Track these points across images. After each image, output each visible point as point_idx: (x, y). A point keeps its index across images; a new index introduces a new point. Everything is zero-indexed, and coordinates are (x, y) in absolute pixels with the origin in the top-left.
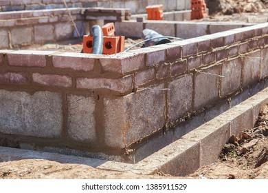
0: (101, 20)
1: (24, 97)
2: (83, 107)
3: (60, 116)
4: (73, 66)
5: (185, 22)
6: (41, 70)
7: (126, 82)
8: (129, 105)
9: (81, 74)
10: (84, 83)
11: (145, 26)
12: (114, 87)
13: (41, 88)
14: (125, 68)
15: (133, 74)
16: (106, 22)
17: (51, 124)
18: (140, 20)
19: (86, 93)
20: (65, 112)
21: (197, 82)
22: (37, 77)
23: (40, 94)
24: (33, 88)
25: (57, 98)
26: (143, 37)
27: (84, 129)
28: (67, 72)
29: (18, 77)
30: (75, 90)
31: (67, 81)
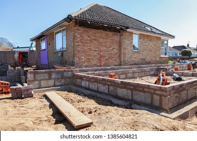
0: (162, 71)
1: (142, 94)
2: (157, 98)
3: (151, 99)
4: (155, 88)
5: (186, 72)
6: (147, 88)
7: (168, 93)
8: (169, 99)
9: (156, 90)
10: (157, 92)
11: (174, 73)
12: (165, 94)
13: (146, 92)
14: (168, 90)
15: (170, 91)
16: (163, 71)
17: (148, 101)
18: (172, 71)
19: (157, 94)
20: (152, 98)
21: (189, 92)
22: (145, 89)
23: (146, 93)
24: (144, 92)
25: (150, 95)
26: (173, 75)
27: (157, 103)
28: (153, 89)
29: (141, 89)
30: (155, 93)
31: (153, 91)
